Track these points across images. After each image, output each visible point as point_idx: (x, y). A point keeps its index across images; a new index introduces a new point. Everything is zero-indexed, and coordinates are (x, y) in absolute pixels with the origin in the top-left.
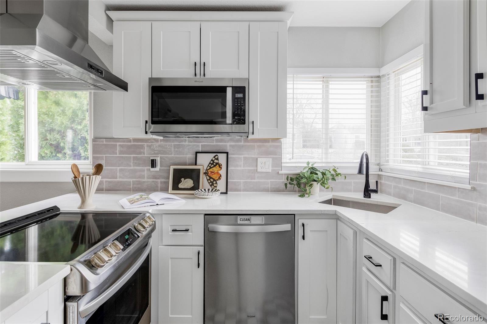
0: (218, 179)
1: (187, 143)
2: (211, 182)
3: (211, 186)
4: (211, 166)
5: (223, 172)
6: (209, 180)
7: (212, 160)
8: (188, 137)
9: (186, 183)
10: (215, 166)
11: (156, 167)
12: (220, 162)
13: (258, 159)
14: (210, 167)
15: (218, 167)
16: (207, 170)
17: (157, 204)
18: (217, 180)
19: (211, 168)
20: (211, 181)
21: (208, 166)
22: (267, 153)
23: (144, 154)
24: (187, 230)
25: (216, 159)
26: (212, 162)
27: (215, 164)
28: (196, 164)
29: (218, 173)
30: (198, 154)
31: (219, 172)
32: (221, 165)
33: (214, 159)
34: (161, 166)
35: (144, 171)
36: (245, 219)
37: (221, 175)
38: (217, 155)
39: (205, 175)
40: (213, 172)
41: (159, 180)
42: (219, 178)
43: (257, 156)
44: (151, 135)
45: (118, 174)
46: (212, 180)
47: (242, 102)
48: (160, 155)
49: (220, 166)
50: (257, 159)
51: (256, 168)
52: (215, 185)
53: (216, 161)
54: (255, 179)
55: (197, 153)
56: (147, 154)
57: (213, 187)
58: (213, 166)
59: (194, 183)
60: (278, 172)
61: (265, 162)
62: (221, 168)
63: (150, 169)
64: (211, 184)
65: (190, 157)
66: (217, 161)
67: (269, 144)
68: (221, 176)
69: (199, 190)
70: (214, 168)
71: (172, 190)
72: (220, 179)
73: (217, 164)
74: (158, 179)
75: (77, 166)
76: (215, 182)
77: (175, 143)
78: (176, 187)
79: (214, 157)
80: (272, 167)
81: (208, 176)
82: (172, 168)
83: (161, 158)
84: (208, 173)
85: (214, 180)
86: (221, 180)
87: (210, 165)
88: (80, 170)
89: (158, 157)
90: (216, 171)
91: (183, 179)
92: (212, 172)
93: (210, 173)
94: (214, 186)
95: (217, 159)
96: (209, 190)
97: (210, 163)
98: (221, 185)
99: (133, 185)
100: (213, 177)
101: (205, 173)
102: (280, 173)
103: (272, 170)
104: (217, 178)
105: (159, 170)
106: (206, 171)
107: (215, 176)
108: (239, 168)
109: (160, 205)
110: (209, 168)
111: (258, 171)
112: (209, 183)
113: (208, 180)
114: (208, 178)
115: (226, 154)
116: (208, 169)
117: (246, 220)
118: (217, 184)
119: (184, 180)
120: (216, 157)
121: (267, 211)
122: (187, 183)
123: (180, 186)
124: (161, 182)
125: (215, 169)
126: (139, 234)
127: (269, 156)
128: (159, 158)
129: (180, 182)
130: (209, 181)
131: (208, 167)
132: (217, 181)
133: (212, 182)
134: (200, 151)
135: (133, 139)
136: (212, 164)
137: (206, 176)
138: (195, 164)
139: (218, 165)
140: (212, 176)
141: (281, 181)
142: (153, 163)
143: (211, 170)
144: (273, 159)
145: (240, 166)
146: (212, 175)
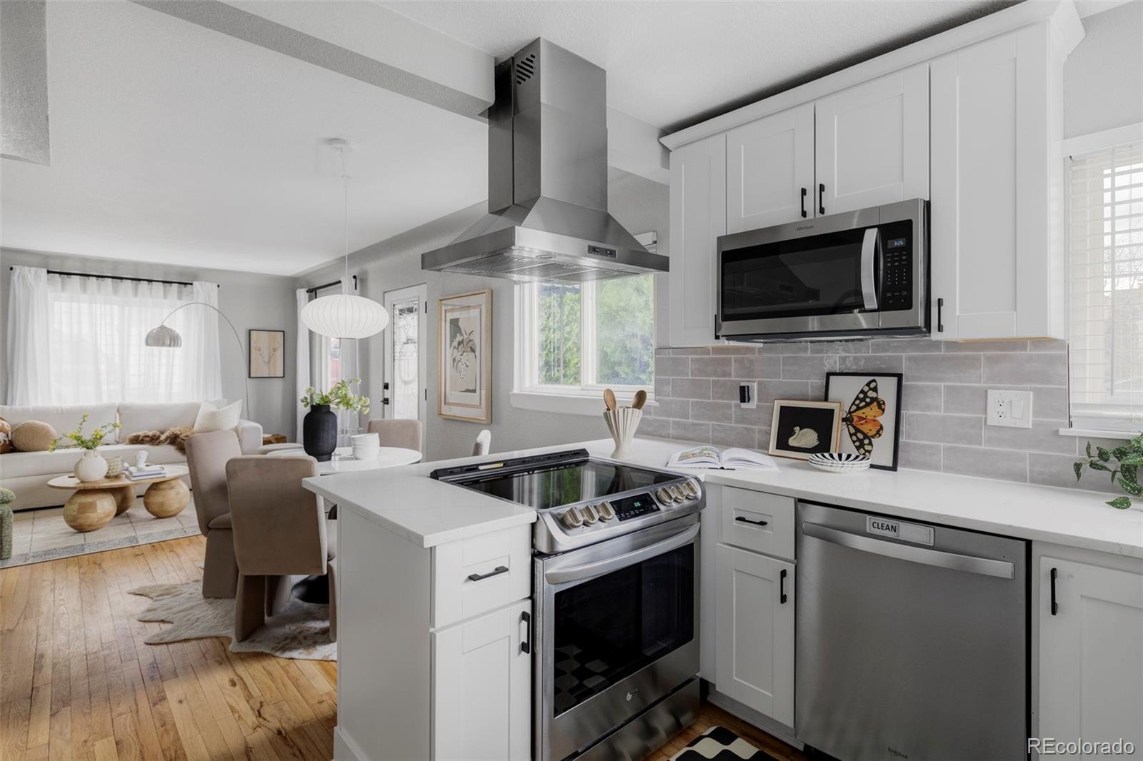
0: (875, 435)
1: (809, 354)
2: (858, 439)
3: (858, 448)
4: (861, 405)
5: (887, 420)
6: (855, 434)
7: (862, 391)
8: (811, 342)
9: (803, 437)
10: (868, 405)
11: (749, 402)
12: (881, 396)
13: (989, 391)
14: (857, 405)
15: (877, 407)
16: (850, 412)
17: (722, 468)
18: (873, 437)
19: (859, 408)
20: (857, 437)
21: (853, 403)
22: (1018, 379)
23: (730, 375)
24: (763, 523)
25: (870, 389)
26: (861, 396)
27: (868, 400)
28: (826, 399)
29: (875, 421)
30: (831, 377)
31: (878, 418)
32: (884, 403)
33: (866, 389)
34: (759, 400)
35: (729, 407)
36: (885, 526)
37: (881, 426)
38: (874, 381)
39: (844, 423)
40: (864, 419)
41: (756, 427)
42: (878, 433)
43: (985, 385)
44: (726, 341)
45: (690, 410)
46: (861, 436)
47: (904, 258)
48: (757, 380)
49: (881, 405)
50: (986, 391)
51: (983, 416)
52: (867, 448)
53: (871, 394)
54: (981, 444)
55: (829, 375)
56: (736, 378)
57: (862, 451)
58: (863, 404)
59: (819, 439)
60: (1058, 431)
61: (1011, 402)
62: (883, 410)
63: (740, 406)
64: (857, 444)
65: (814, 383)
66: (875, 393)
67: (1025, 353)
68: (881, 428)
69: (825, 454)
70: (867, 410)
71: (777, 448)
72: (880, 435)
73: (874, 400)
74: (755, 424)
75: (613, 394)
76: (866, 441)
77: (785, 355)
78: (782, 444)
79: (868, 385)
80: (1036, 414)
81: (853, 426)
82: (777, 405)
83: (759, 384)
84: (853, 419)
85: (866, 436)
86: (881, 437)
87: (857, 402)
88: (616, 399)
89: (754, 382)
90: (871, 416)
91: (797, 429)
92: (861, 418)
93: (857, 420)
94: (864, 449)
95: (875, 389)
96: (849, 456)
97: (857, 398)
98: (882, 449)
99: (713, 431)
100: (862, 430)
101: (844, 420)
102: (1060, 434)
103: (1035, 424)
104: (874, 432)
105: (755, 407)
106: (849, 415)
107: (868, 429)
108: (934, 413)
109: (728, 469)
110: (854, 408)
111: (988, 424)
112: (854, 442)
113: (851, 435)
114: (853, 431)
115: (895, 379)
116: (852, 410)
117: (887, 528)
118: (872, 446)
119: (801, 429)
120: (873, 385)
121: (939, 516)
122: (807, 437)
123: (792, 442)
124: (760, 431)
125: (869, 412)
126: (662, 507)
127: (1024, 386)
128: (755, 385)
129: (792, 433)
130: (854, 438)
131: (854, 406)
132: (872, 439)
133: (861, 441)
134: (838, 371)
135: (713, 349)
136: (862, 400)
137: (848, 425)
138: (824, 398)
139: (875, 403)
140: (860, 427)
141: (1068, 455)
142: (744, 395)
143: (859, 413)
144: (1038, 393)
145: (937, 408)
146: (862, 424)
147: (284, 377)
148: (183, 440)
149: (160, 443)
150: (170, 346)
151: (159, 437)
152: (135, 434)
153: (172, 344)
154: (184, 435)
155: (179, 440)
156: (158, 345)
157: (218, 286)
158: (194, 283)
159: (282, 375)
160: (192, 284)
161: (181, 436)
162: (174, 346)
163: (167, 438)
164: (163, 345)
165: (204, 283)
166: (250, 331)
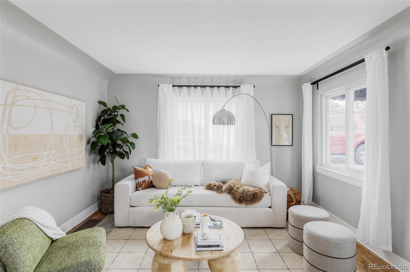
147: (292, 145)
148: (235, 191)
149: (222, 192)
150: (228, 124)
151: (221, 187)
152: (209, 182)
153: (229, 123)
154: (236, 187)
155: (233, 191)
156: (220, 124)
157: (254, 87)
158: (241, 86)
159: (291, 144)
160: (240, 87)
161: (234, 188)
162: (230, 124)
163: (226, 189)
164: (223, 123)
165: (246, 85)
166: (272, 115)
